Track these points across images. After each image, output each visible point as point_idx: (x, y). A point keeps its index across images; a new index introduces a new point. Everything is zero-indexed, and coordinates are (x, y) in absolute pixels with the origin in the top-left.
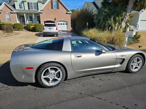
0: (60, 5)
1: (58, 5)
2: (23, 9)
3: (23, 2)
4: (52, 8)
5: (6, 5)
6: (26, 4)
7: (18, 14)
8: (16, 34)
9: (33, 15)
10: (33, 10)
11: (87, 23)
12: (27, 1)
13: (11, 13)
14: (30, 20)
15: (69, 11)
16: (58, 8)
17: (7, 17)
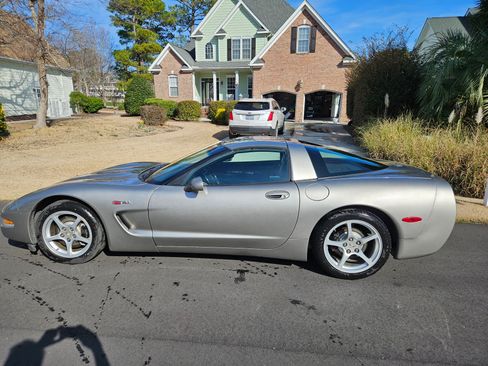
0: (320, 39)
1: (313, 38)
2: (214, 59)
3: (216, 39)
4: (293, 51)
5: (171, 52)
6: (223, 44)
7: (198, 74)
8: (170, 131)
9: (237, 75)
10: (241, 60)
11: (387, 96)
12: (228, 37)
13: (181, 72)
14: (229, 92)
15: (350, 56)
16: (312, 50)
17: (172, 83)
